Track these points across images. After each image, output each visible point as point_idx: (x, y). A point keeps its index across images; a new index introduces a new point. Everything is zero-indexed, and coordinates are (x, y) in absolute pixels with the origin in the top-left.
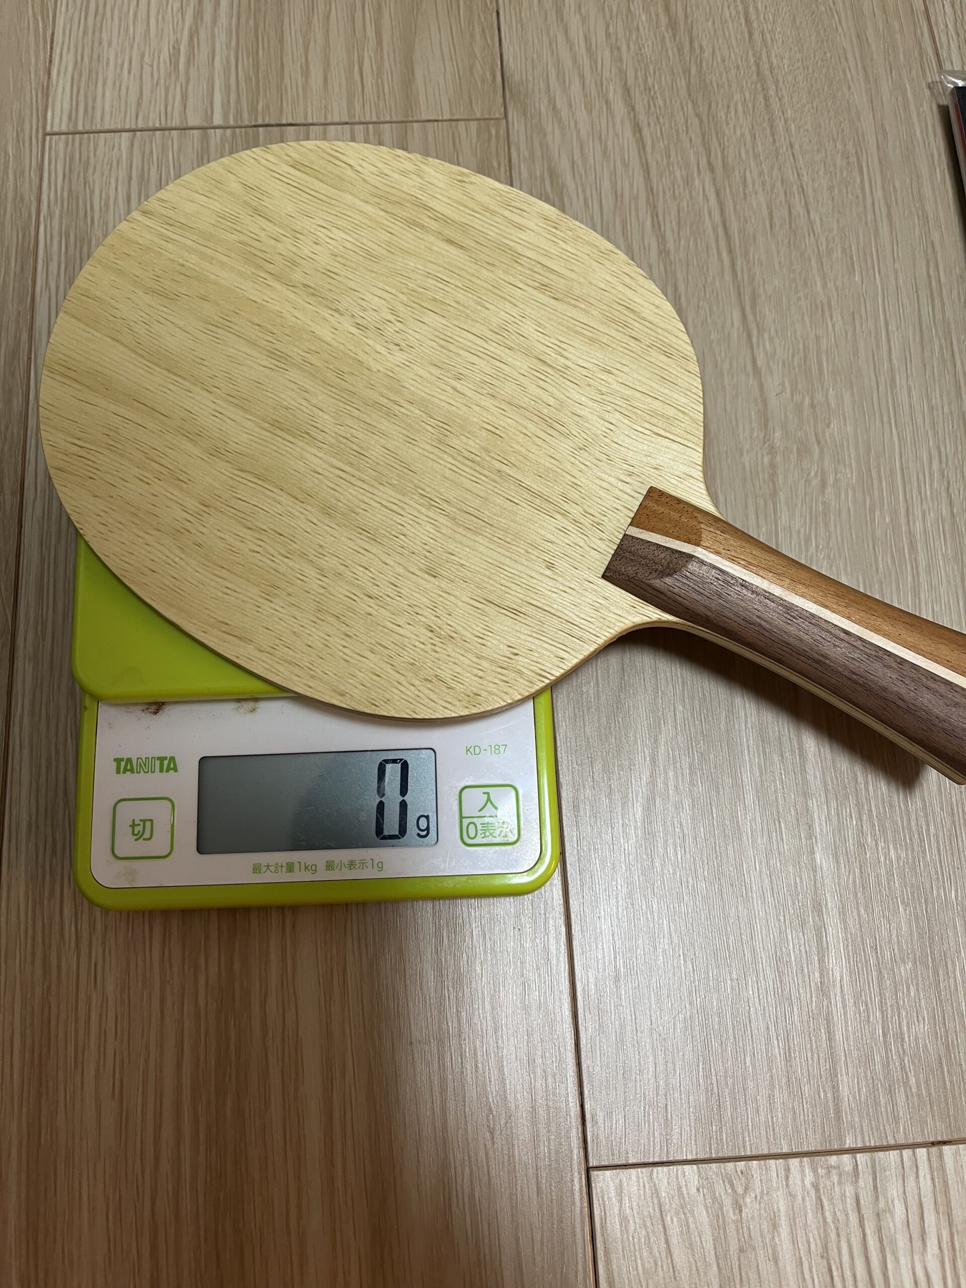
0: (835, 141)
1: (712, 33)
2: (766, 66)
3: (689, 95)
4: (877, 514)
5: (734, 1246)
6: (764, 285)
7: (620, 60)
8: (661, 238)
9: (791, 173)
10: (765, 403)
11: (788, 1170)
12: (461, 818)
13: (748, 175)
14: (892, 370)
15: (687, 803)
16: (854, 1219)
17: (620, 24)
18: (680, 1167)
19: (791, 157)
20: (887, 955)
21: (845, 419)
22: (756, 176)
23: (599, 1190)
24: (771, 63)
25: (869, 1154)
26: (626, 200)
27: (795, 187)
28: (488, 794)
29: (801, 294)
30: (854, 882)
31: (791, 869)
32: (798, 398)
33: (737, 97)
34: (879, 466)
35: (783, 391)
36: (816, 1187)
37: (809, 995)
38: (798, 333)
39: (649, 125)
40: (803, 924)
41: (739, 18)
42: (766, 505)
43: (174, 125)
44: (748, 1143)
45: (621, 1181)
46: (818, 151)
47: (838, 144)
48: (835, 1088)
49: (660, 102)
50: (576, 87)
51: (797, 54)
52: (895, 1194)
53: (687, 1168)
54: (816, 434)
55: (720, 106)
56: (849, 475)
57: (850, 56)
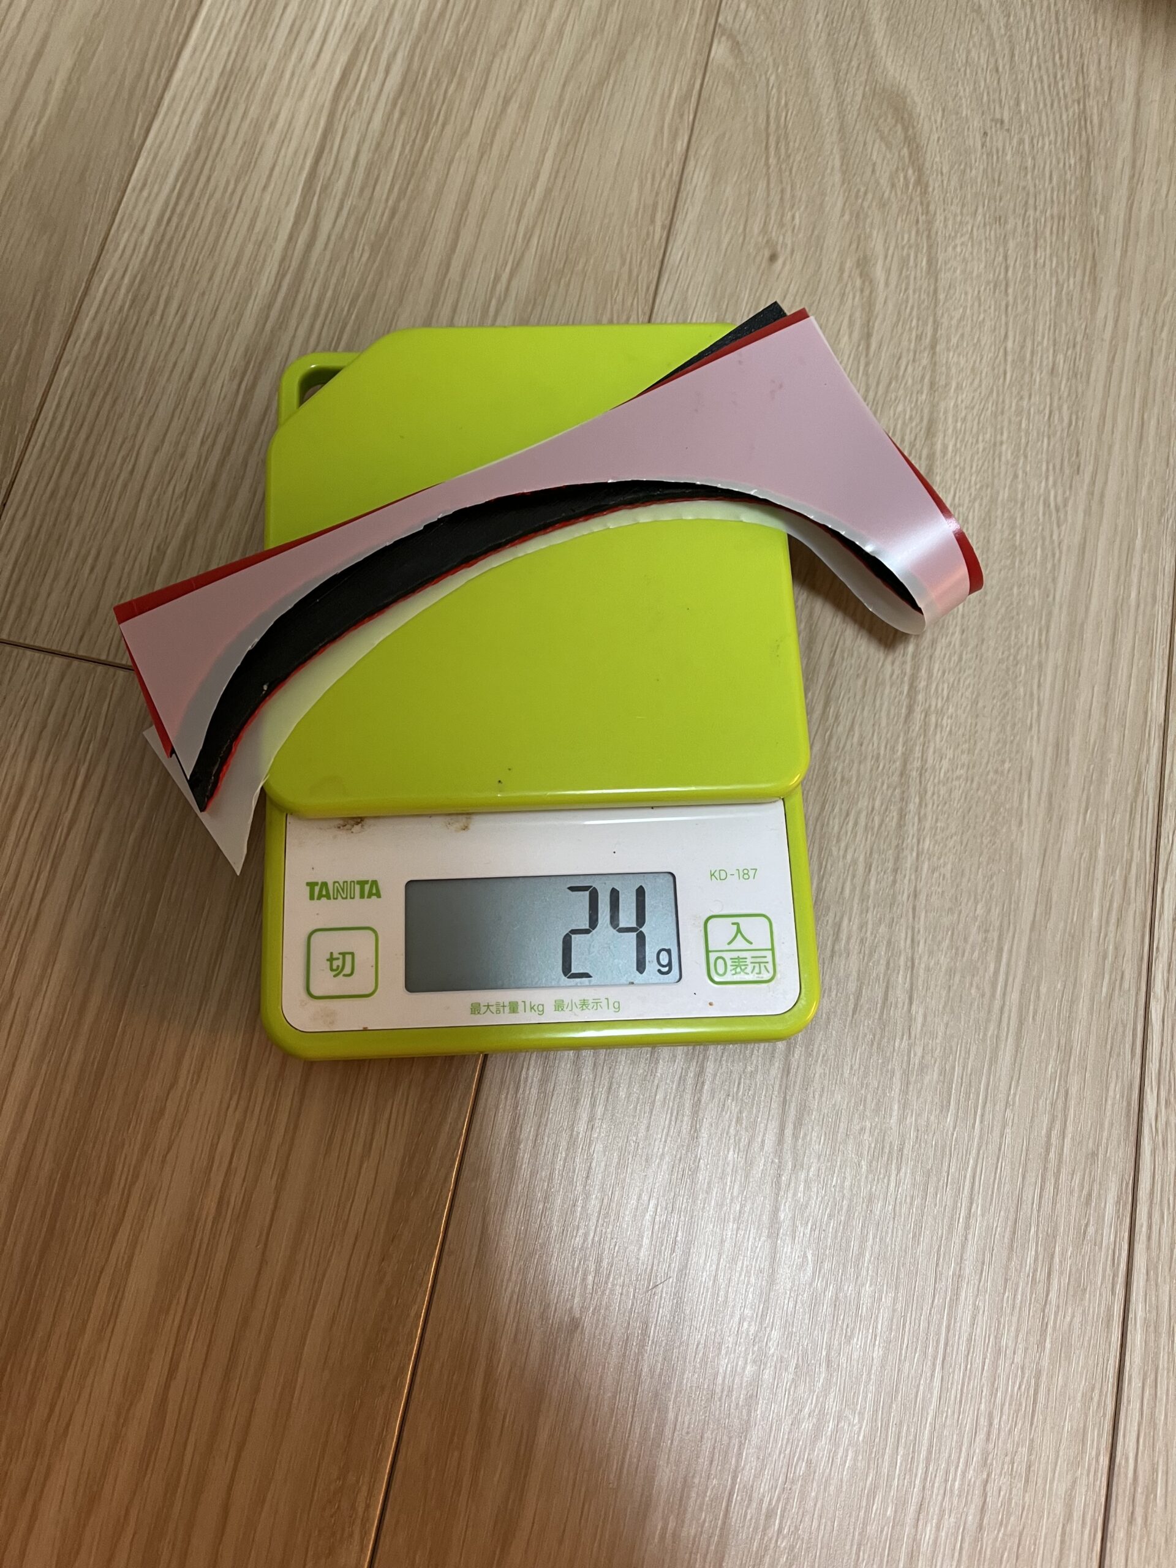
0: (976, 903)
1: (859, 697)
2: (917, 764)
4: (879, 1496)
6: (821, 1096)
9: (903, 935)
10: (772, 1278)
13: (845, 923)
19: (910, 913)
21: (874, 1340)
22: (855, 928)
24: (924, 760)
27: (902, 958)
29: (868, 1124)
32: (819, 1283)
33: (863, 803)
34: (901, 1425)
35: (803, 1267)
38: (847, 1184)
41: (902, 682)
46: (950, 909)
47: (979, 907)
51: (965, 756)
54: (829, 1348)
55: (837, 810)
56: (856, 1428)
57: (1035, 775)
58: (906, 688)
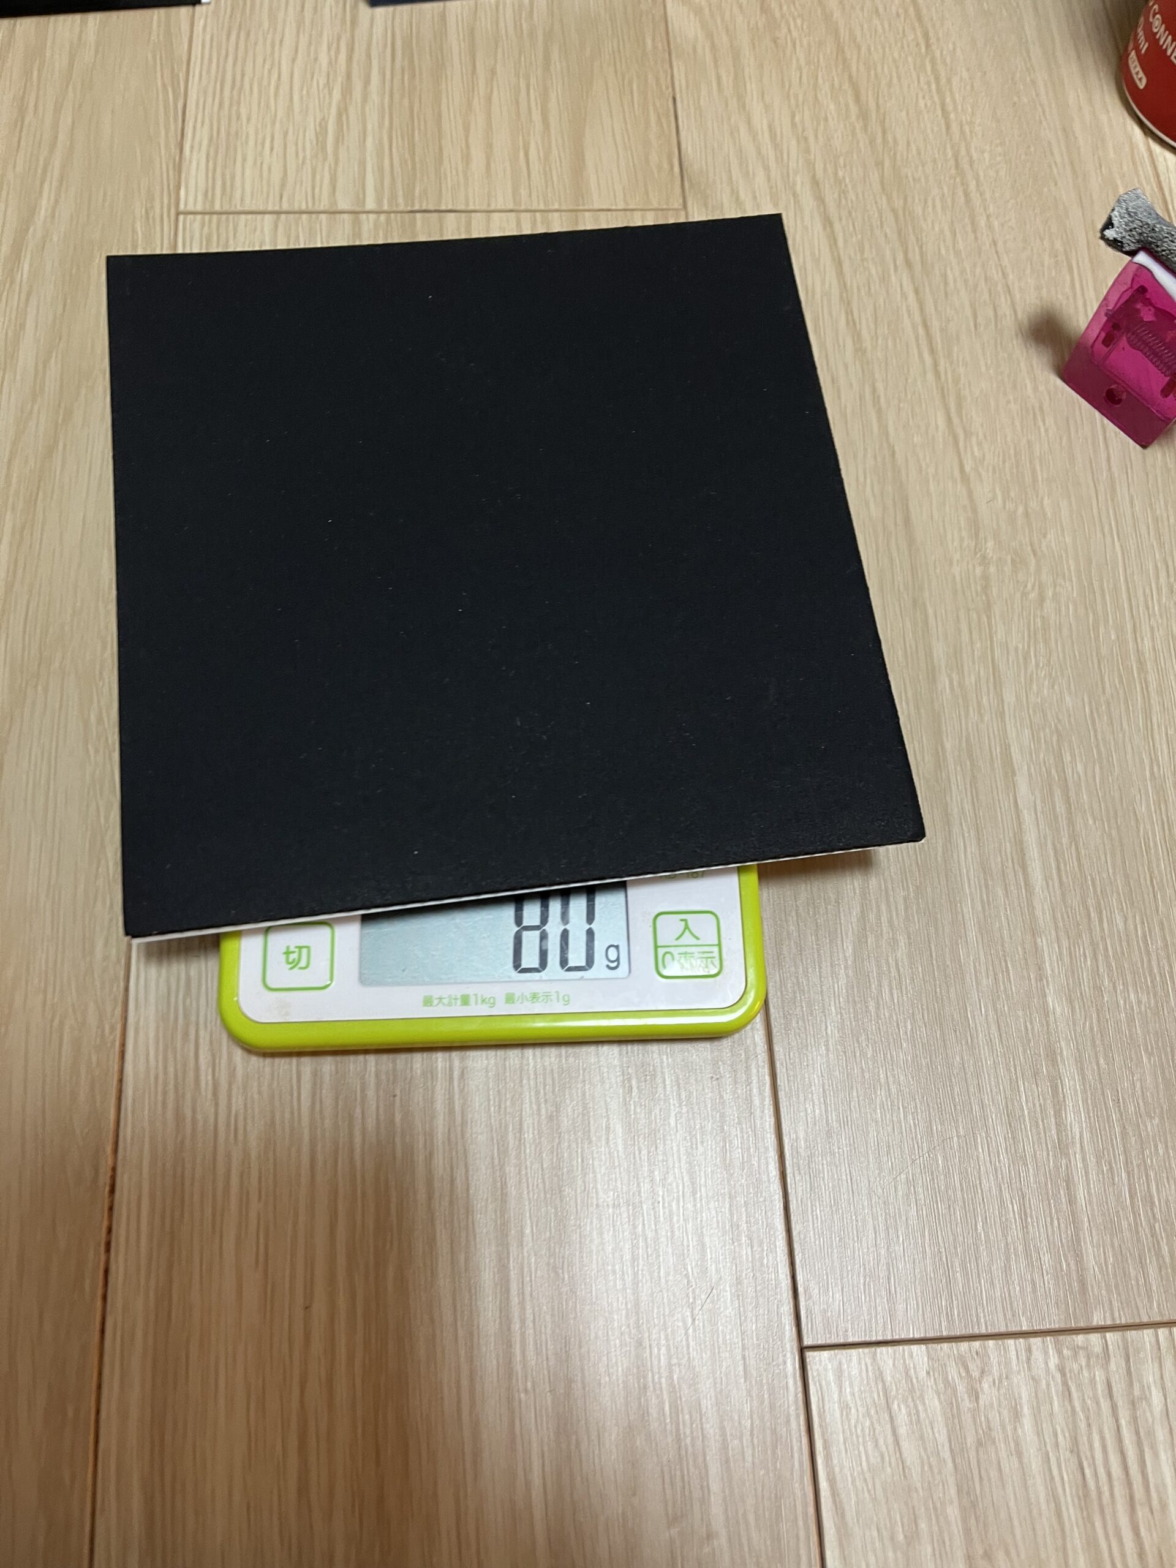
0: (1042, 240)
1: (906, 123)
2: (966, 159)
3: (883, 189)
4: (1102, 630)
5: (970, 1440)
6: (970, 387)
7: (807, 151)
8: (857, 337)
9: (995, 272)
10: (975, 510)
11: (1029, 1350)
12: (656, 947)
13: (949, 272)
14: (1112, 478)
15: (902, 940)
16: (1105, 1405)
17: (807, 113)
18: (906, 1347)
19: (995, 256)
20: (1131, 1109)
21: (1063, 531)
22: (957, 274)
23: (815, 1374)
24: (970, 157)
25: (1120, 1333)
26: (818, 296)
27: (999, 288)
28: (685, 920)
29: (1011, 398)
30: (1091, 1029)
31: (1020, 1013)
32: (1010, 506)
33: (935, 191)
34: (1101, 580)
35: (995, 497)
36: (1062, 1370)
37: (1045, 1153)
38: (1009, 439)
39: (840, 219)
40: (1036, 1074)
41: (935, 109)
42: (979, 621)
43: (322, 208)
44: (982, 1320)
45: (840, 1363)
46: (1024, 248)
47: (1045, 242)
48: (1079, 1257)
49: (852, 196)
50: (760, 179)
51: (999, 148)
52: (1151, 1379)
53: (915, 1348)
54: (1032, 545)
55: (917, 201)
56: (1070, 589)
57: (1056, 151)
58: (939, 113)
